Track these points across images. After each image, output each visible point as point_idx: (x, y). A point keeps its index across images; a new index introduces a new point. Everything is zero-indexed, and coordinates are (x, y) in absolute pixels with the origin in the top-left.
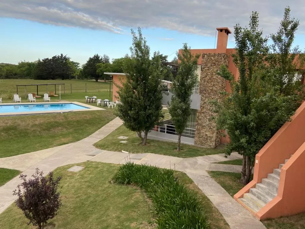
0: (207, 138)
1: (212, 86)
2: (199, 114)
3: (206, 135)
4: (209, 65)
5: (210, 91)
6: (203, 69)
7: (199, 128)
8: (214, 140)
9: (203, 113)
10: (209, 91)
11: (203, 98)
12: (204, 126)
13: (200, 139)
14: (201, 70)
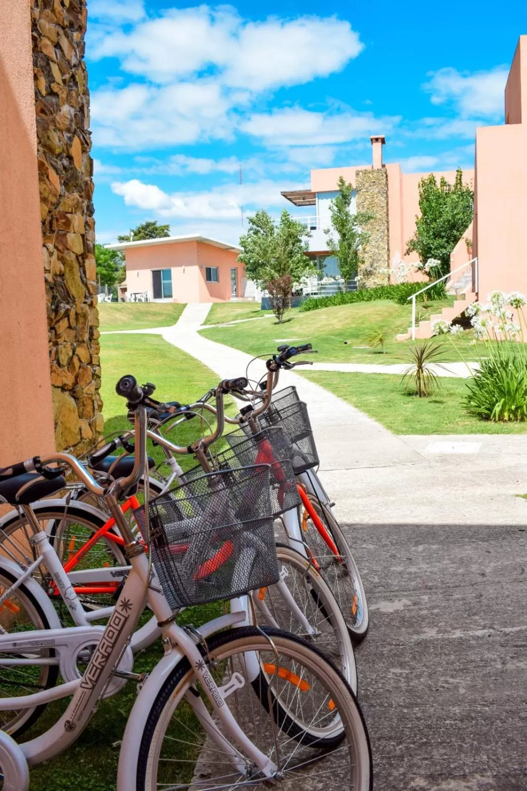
4: (367, 185)
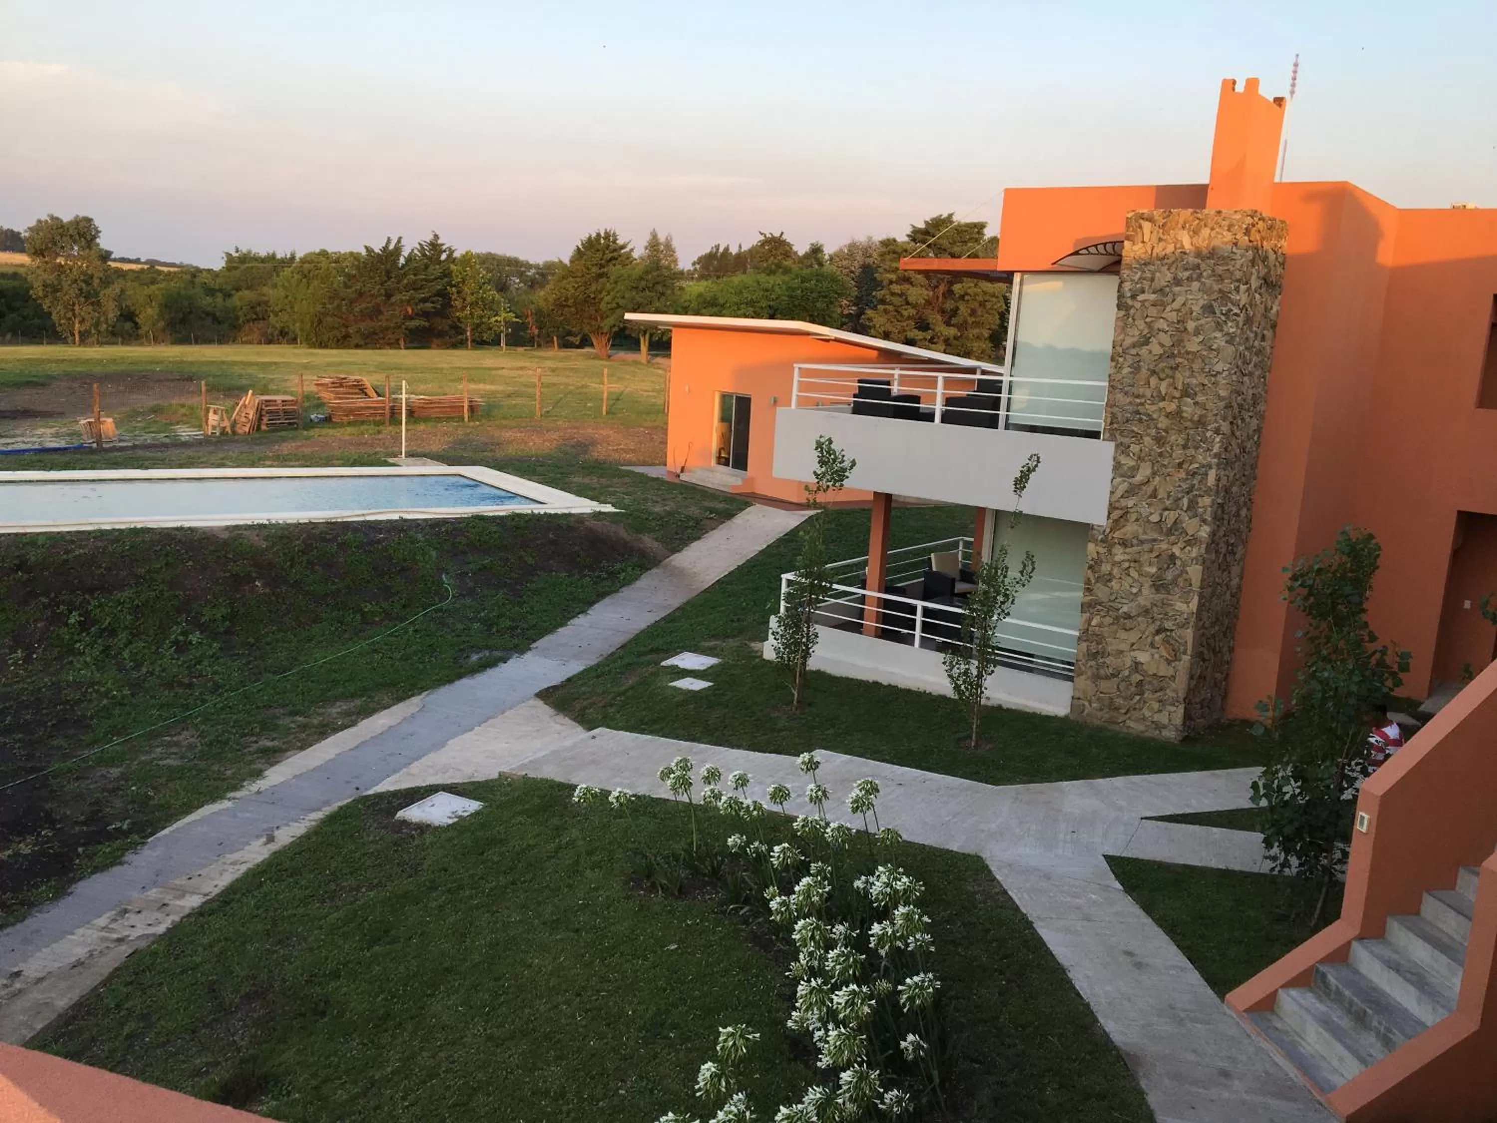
0: (1140, 684)
1: (1177, 394)
2: (1102, 550)
3: (1137, 666)
4: (1164, 277)
5: (1163, 423)
6: (1130, 302)
7: (1100, 625)
8: (1182, 695)
9: (1124, 543)
10: (1160, 425)
11: (1123, 460)
12: (1128, 616)
13: (1104, 685)
14: (1119, 307)
